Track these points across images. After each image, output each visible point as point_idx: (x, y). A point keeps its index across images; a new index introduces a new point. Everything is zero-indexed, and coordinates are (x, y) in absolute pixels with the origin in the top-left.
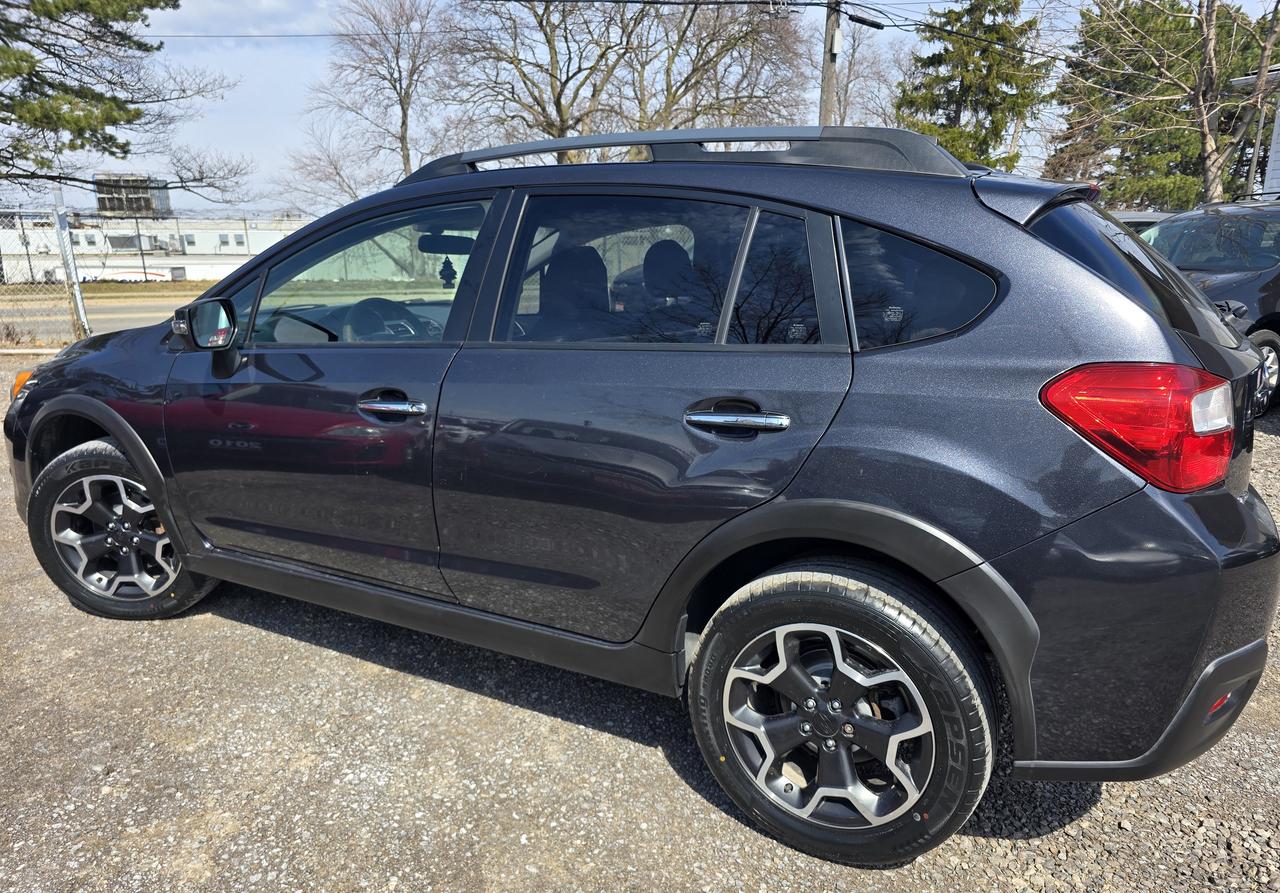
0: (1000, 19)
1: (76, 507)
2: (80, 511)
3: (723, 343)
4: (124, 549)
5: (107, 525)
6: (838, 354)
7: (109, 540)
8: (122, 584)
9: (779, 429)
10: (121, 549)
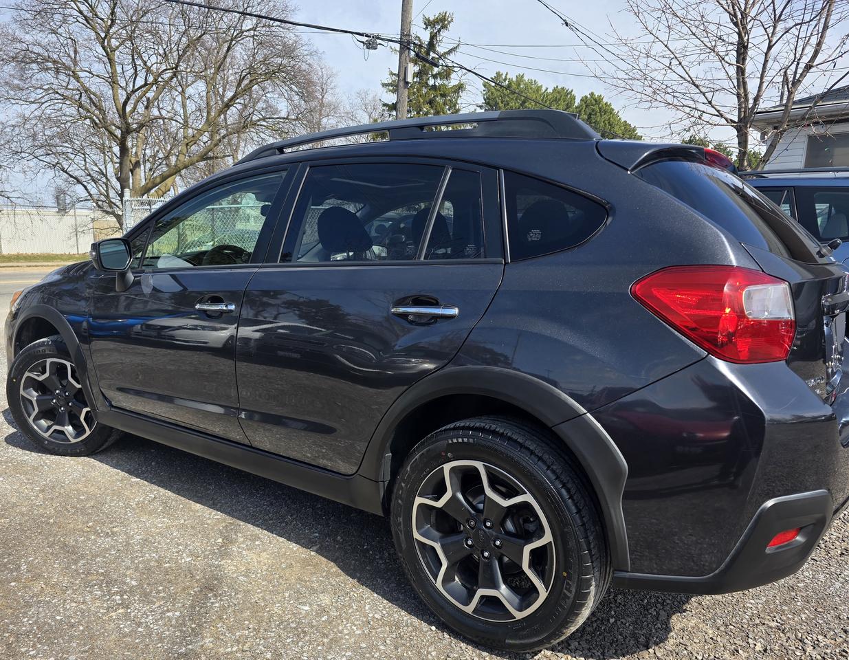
0: (439, 82)
1: (38, 376)
2: (41, 378)
3: (422, 259)
4: (62, 409)
5: (56, 390)
6: (495, 263)
7: (54, 401)
8: (55, 431)
9: (451, 317)
10: (61, 408)
